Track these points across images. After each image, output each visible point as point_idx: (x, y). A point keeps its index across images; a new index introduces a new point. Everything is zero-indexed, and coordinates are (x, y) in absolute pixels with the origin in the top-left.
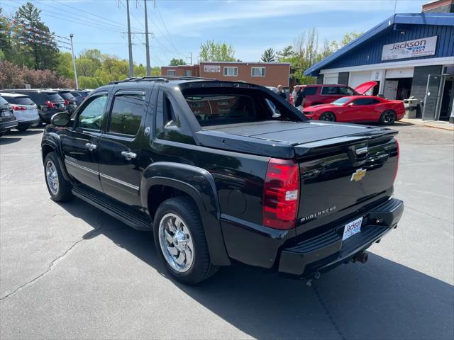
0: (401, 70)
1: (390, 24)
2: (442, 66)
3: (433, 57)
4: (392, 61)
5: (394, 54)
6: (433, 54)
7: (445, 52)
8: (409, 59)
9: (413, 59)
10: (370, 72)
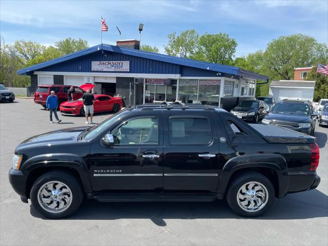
0: (106, 78)
1: (99, 49)
2: (133, 78)
3: (128, 72)
4: (100, 72)
5: (101, 68)
6: (129, 71)
7: (136, 71)
8: (112, 72)
9: (115, 72)
10: (82, 77)
